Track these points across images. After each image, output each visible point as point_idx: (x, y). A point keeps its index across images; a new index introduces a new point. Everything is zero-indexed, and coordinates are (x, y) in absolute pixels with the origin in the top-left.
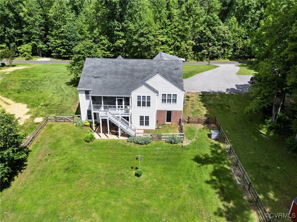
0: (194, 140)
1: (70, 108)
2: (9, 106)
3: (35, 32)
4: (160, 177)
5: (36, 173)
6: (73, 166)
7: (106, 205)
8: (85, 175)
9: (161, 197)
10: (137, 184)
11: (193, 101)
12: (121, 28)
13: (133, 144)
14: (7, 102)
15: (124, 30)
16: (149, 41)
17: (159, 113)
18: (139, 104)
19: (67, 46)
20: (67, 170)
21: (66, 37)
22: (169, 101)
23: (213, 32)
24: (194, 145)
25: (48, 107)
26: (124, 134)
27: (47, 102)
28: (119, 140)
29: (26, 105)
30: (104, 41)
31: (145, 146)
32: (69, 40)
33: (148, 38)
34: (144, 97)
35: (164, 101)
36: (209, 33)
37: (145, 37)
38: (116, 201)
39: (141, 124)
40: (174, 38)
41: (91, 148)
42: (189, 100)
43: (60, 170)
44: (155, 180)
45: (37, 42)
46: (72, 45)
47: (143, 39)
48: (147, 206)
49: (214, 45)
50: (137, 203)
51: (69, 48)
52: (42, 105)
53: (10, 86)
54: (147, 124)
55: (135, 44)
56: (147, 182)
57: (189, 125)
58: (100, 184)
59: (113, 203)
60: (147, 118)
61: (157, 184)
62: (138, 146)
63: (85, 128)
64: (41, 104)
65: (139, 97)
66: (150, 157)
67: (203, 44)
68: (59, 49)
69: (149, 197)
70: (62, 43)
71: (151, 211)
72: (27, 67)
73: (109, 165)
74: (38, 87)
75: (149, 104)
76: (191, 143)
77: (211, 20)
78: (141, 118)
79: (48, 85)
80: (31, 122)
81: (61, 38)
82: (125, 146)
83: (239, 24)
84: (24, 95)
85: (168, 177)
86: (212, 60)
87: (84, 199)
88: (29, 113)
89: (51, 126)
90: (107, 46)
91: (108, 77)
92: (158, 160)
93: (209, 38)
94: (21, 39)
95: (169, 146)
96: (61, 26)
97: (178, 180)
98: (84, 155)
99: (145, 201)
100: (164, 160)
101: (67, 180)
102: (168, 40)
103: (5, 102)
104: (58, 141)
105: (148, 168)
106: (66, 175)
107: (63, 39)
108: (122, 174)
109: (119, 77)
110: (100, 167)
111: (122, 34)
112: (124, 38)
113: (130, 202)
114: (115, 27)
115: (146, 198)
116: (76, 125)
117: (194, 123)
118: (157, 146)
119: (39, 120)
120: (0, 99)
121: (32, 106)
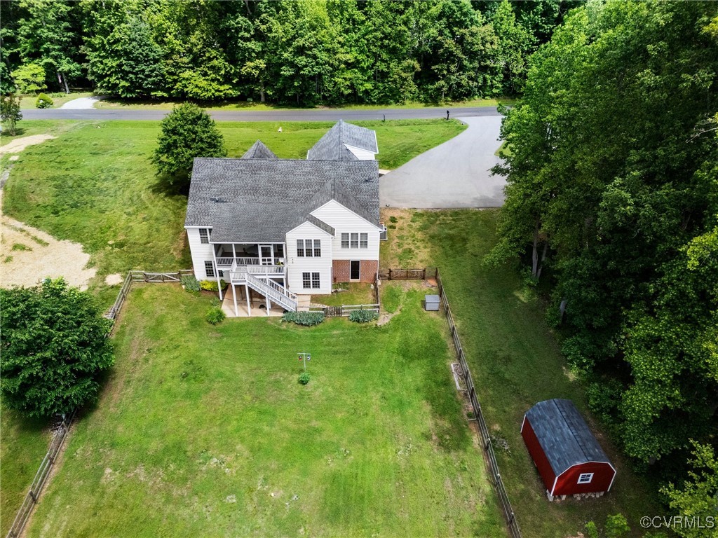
0: (397, 313)
1: (169, 251)
2: (45, 249)
3: (51, 35)
4: (338, 384)
5: (133, 384)
6: (194, 370)
7: (256, 432)
8: (216, 385)
9: (339, 416)
10: (301, 396)
11: (401, 229)
12: (252, 33)
13: (292, 325)
14: (39, 237)
15: (259, 36)
16: (317, 63)
17: (337, 264)
18: (300, 253)
19: (133, 73)
20: (185, 376)
21: (127, 54)
22: (355, 244)
23: (460, 41)
24: (396, 321)
25: (125, 248)
26: (274, 307)
27: (121, 238)
28: (267, 319)
29: (79, 246)
30: (215, 62)
31: (313, 328)
32: (137, 61)
33: (315, 57)
34: (308, 242)
35: (345, 244)
36: (450, 43)
37: (308, 56)
38: (272, 425)
39: (306, 285)
40: (374, 54)
41: (220, 335)
42: (394, 228)
43: (173, 377)
44: (330, 389)
45: (56, 58)
46: (143, 71)
47: (305, 60)
48: (317, 431)
49: (462, 68)
50: (304, 427)
51: (136, 78)
52: (111, 245)
53: (32, 196)
54: (316, 285)
55: (286, 72)
56: (317, 393)
57: (390, 283)
58: (243, 399)
59: (266, 429)
60: (316, 276)
61: (333, 395)
62: (301, 330)
63: (203, 294)
64: (110, 242)
65: (300, 242)
66: (323, 348)
67: (437, 67)
68: (113, 79)
69: (320, 416)
70: (120, 66)
71: (324, 438)
72: (52, 137)
73: (254, 366)
74: (93, 198)
75: (318, 253)
76: (392, 320)
77: (454, 11)
78: (306, 276)
79: (112, 192)
80: (101, 284)
81: (116, 54)
82: (279, 330)
83: (518, 16)
84: (68, 219)
85: (350, 383)
86: (458, 101)
87: (221, 424)
88: (90, 265)
89: (140, 292)
90: (223, 72)
91: (240, 199)
92: (336, 353)
93: (451, 53)
94: (15, 50)
95: (353, 328)
96: (112, 28)
97: (366, 387)
98: (210, 350)
99: (314, 423)
100: (345, 353)
101: (188, 395)
102: (360, 57)
103: (35, 238)
104: (159, 322)
105: (318, 369)
106: (185, 385)
107: (120, 57)
108: (277, 382)
109: (261, 199)
110: (239, 370)
111: (255, 46)
112: (260, 55)
113: (291, 424)
114: (238, 30)
115: (317, 419)
116: (187, 290)
117: (400, 278)
118: (334, 327)
119: (114, 279)
120: (22, 231)
121: (93, 247)
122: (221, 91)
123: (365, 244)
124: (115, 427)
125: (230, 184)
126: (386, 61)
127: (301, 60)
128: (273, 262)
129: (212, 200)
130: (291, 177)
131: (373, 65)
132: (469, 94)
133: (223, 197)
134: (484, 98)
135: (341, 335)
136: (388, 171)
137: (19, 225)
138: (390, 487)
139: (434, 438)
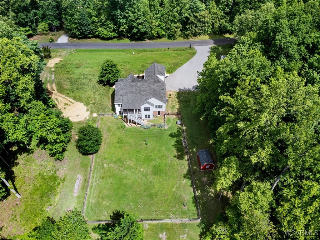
0: (170, 125)
1: (108, 106)
2: (74, 105)
3: (50, 13)
4: (155, 145)
5: (106, 144)
6: (120, 141)
7: (137, 156)
8: (126, 145)
9: (156, 152)
10: (146, 147)
11: (172, 98)
12: (123, 16)
13: (143, 129)
14: (71, 101)
15: (125, 17)
16: (146, 28)
17: (154, 112)
18: (145, 110)
19: (81, 30)
20: (118, 142)
21: (80, 24)
22: (159, 107)
23: (196, 17)
24: (170, 128)
25: (95, 105)
26: (138, 124)
27: (94, 101)
28: (137, 127)
29: (82, 104)
30: (110, 26)
31: (148, 129)
32: (83, 26)
33: (145, 26)
34: (147, 108)
35: (156, 107)
36: (192, 19)
37: (142, 25)
38: (140, 155)
39: (146, 117)
40: (166, 22)
41: (125, 131)
42: (170, 98)
43: (115, 143)
44: (153, 146)
45: (52, 21)
46: (85, 29)
47: (142, 27)
48: (151, 156)
49: (196, 26)
50: (147, 155)
51: (83, 31)
52: (91, 104)
53: (64, 85)
54: (149, 117)
55: (135, 30)
56: (150, 147)
57: (168, 116)
58: (133, 148)
59: (139, 155)
60: (149, 115)
61: (154, 147)
62: (145, 130)
63: (119, 119)
64: (91, 103)
65: (145, 108)
66: (151, 135)
67: (188, 26)
68: (75, 31)
69: (151, 153)
70: (77, 27)
71: (152, 157)
72: (61, 59)
73: (135, 140)
74: (82, 87)
75: (149, 110)
76: (169, 127)
77: (194, 7)
78: (146, 115)
79: (86, 84)
80: (92, 116)
82: (140, 130)
83: (218, 6)
84: (77, 94)
85: (158, 144)
86: (195, 37)
87: (128, 154)
88: (87, 110)
89: (102, 119)
90: (112, 29)
91: (128, 95)
92: (154, 136)
93: (192, 22)
95: (159, 130)
96: (74, 14)
97: (162, 145)
98: (123, 136)
99: (150, 154)
100: (157, 137)
101: (120, 147)
102: (161, 23)
103: (69, 101)
104: (109, 128)
105: (150, 141)
106: (118, 145)
107: (76, 24)
108: (140, 144)
109: (134, 95)
110: (131, 141)
111: (123, 21)
112: (126, 24)
113: (144, 154)
114: (118, 16)
115: (150, 153)
116: (115, 118)
117: (171, 115)
118: (154, 129)
119: (95, 115)
120: (65, 98)
121: (87, 104)
122: (112, 35)
123: (162, 107)
124: (104, 155)
125: (125, 91)
126: (170, 24)
127: (140, 27)
128: (138, 113)
129: (121, 95)
130: (142, 89)
131: (165, 25)
132: (200, 34)
133: (124, 94)
134: (205, 35)
135: (156, 132)
136: (169, 75)
137: (64, 96)
138: (167, 168)
139: (177, 157)
